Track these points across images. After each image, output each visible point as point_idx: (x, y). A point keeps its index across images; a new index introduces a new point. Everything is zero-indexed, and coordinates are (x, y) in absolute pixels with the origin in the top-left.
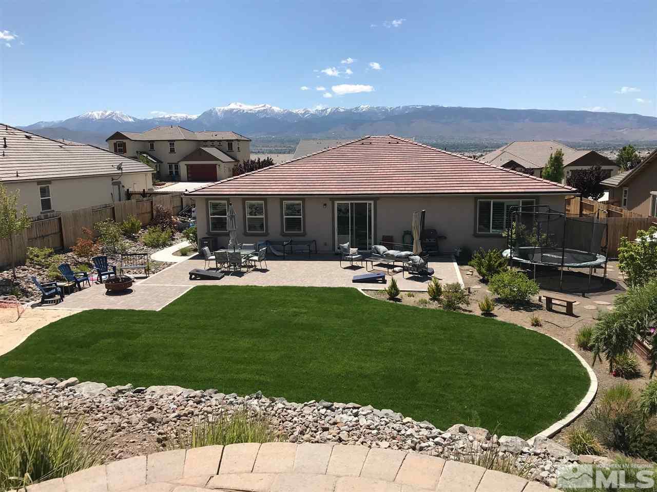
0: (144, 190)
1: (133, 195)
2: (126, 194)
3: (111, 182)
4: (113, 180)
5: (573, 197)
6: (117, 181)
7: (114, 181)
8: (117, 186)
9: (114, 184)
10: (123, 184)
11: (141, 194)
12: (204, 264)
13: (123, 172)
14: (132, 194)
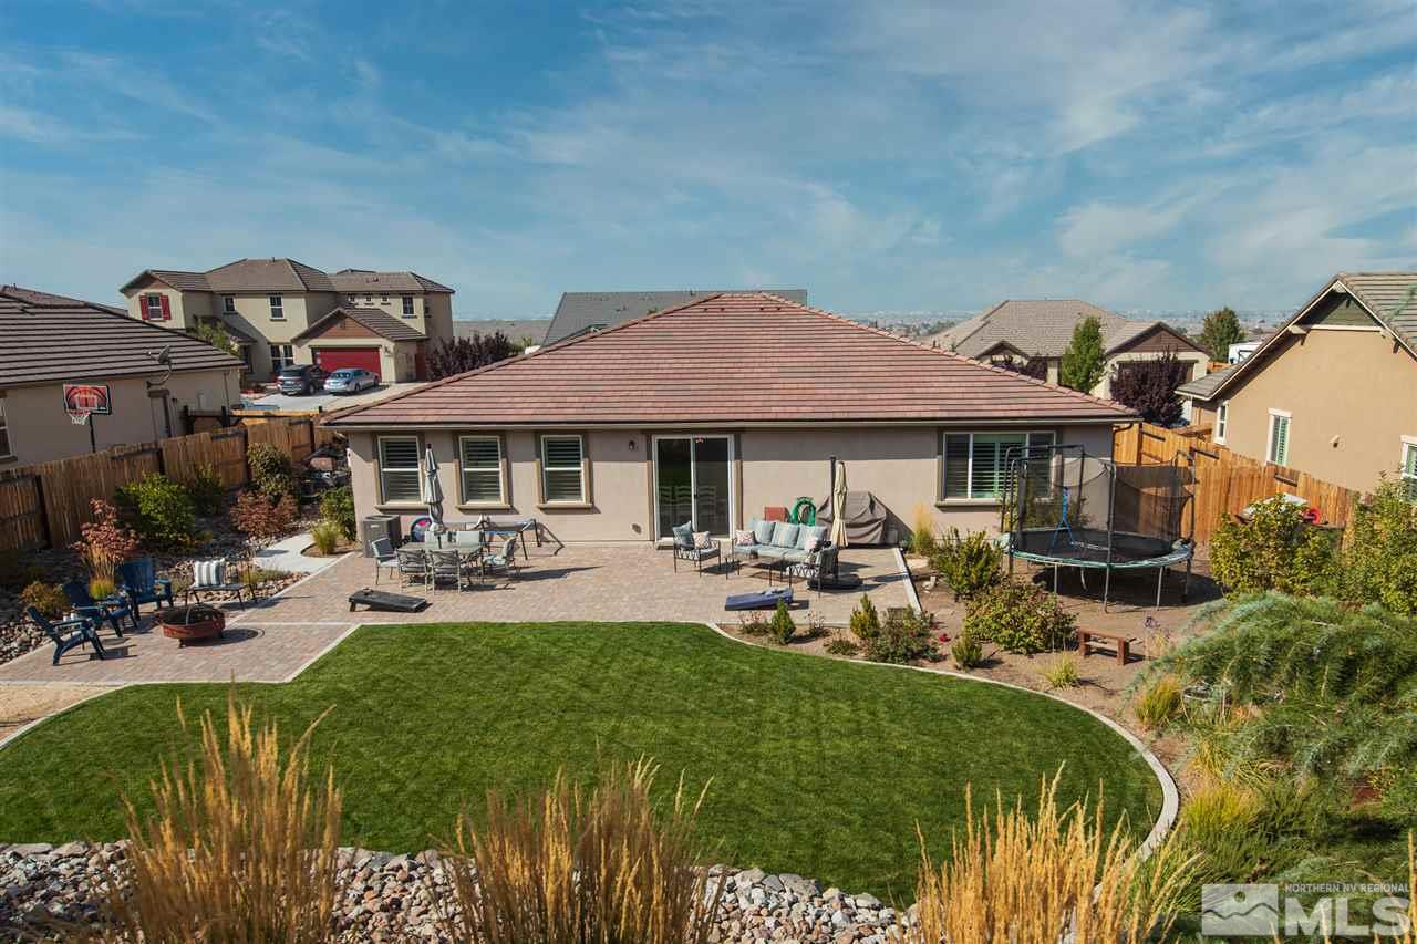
0: (223, 408)
1: (200, 419)
2: (181, 418)
3: (144, 391)
4: (149, 385)
5: (1127, 425)
6: (159, 388)
7: (153, 388)
8: (160, 401)
9: (152, 395)
10: (173, 394)
11: (217, 418)
12: (375, 574)
13: (173, 367)
14: (196, 417)
